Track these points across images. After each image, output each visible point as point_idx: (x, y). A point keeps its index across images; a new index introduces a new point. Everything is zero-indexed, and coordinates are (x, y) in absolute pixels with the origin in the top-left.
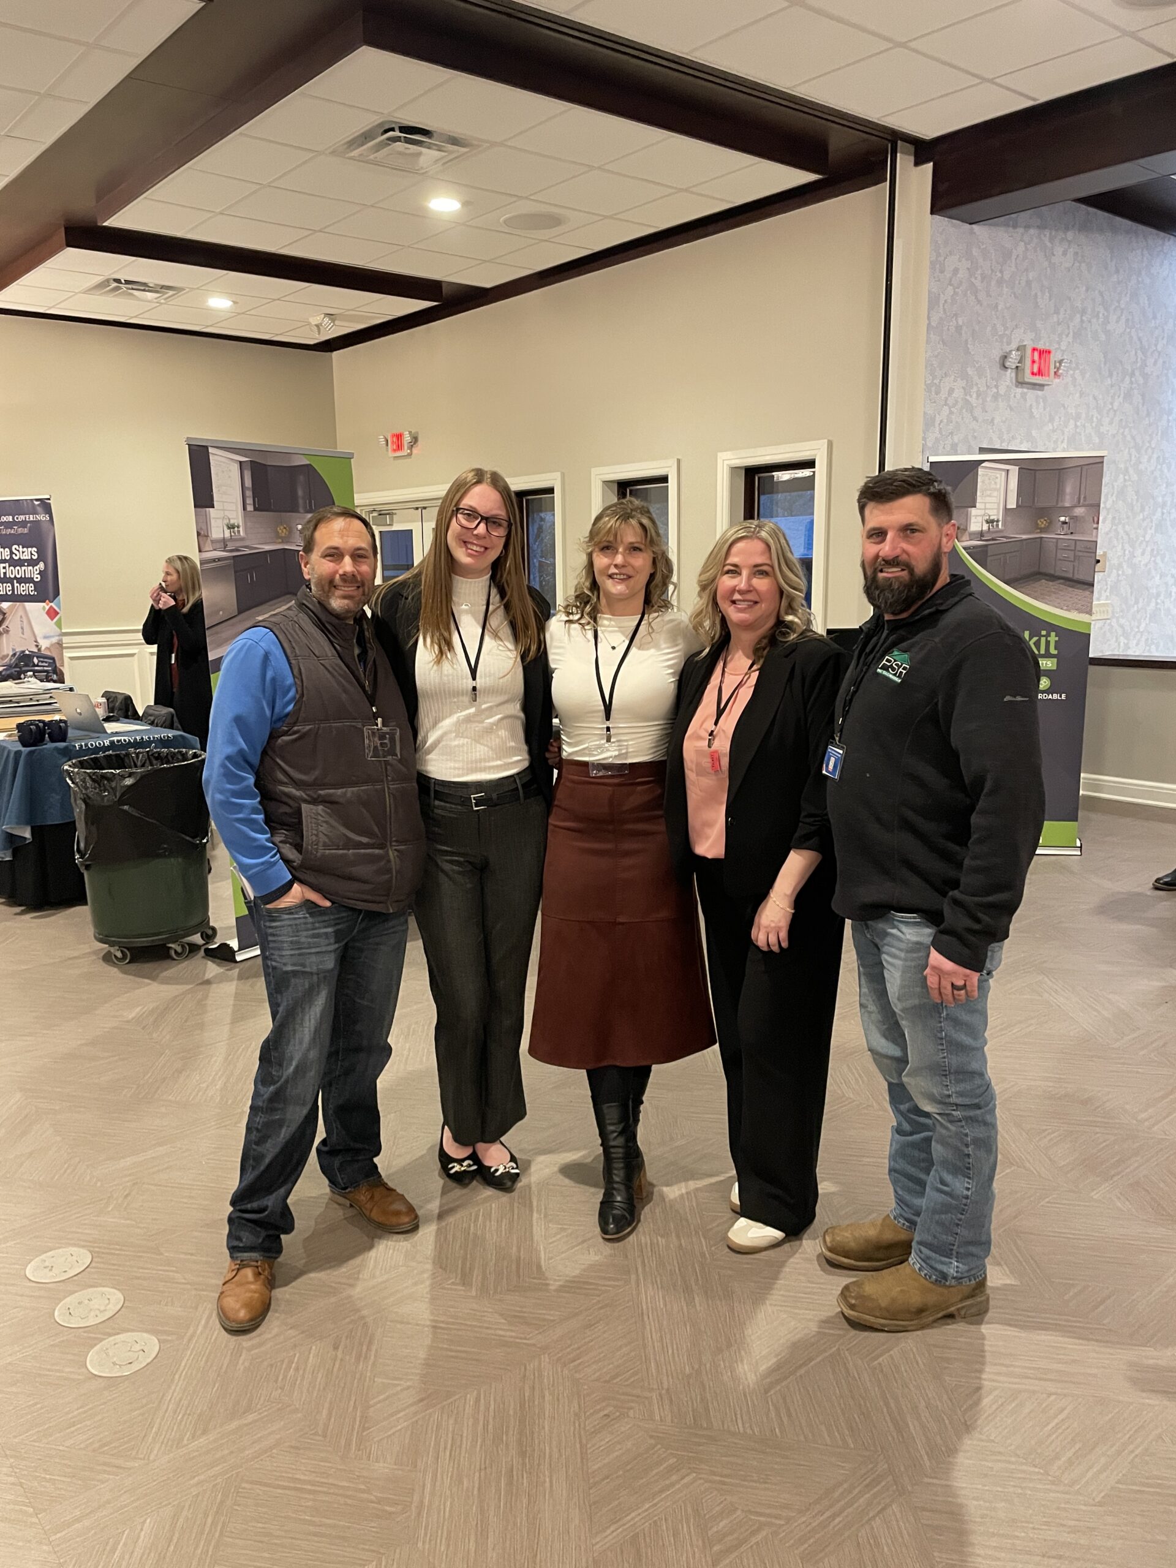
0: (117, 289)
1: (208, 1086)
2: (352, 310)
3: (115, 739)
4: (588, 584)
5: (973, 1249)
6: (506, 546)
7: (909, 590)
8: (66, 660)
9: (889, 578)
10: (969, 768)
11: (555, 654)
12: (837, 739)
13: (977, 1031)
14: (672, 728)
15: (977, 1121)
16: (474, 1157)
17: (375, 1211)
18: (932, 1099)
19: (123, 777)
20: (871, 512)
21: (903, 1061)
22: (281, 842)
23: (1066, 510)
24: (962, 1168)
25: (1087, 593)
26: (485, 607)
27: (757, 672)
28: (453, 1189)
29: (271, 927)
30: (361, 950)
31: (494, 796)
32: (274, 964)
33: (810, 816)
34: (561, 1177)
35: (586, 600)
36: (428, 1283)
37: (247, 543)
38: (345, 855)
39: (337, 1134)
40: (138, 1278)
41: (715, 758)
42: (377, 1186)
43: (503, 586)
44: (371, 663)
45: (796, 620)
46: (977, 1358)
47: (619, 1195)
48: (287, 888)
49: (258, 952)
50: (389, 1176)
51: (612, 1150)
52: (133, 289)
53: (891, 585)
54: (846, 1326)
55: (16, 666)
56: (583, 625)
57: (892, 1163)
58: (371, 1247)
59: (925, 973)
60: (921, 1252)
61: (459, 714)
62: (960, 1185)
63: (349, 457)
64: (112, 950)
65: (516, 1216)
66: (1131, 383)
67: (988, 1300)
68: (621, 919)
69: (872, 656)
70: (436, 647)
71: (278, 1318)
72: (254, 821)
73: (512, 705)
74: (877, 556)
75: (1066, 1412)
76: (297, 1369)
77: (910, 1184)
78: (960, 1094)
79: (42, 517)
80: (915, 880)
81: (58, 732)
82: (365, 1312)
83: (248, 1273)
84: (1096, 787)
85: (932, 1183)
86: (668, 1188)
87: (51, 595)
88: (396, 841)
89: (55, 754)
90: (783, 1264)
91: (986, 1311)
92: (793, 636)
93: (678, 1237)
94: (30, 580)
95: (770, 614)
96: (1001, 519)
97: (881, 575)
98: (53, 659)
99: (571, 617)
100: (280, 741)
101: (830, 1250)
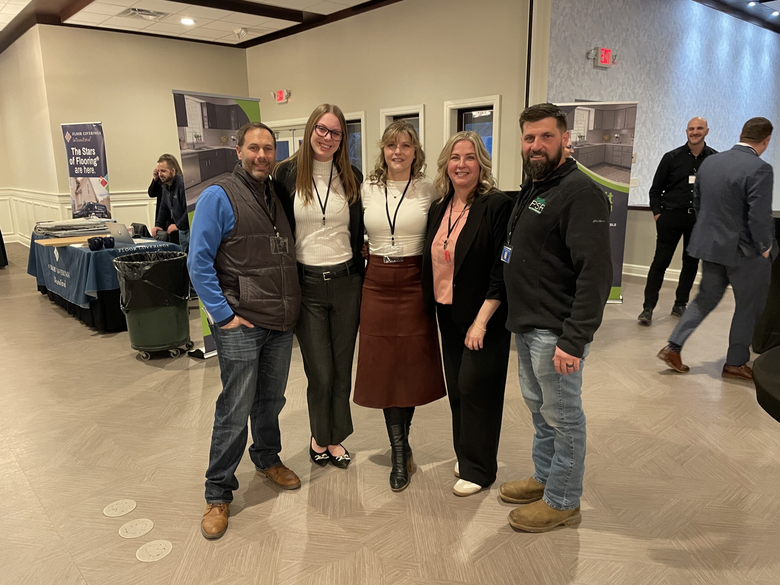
0: (134, 14)
1: (192, 420)
2: (256, 26)
3: (139, 247)
4: (381, 164)
5: (574, 493)
6: (341, 145)
7: (546, 167)
8: (112, 208)
9: (536, 161)
10: (575, 256)
11: (366, 200)
12: (508, 243)
13: (576, 387)
14: (425, 238)
15: (577, 431)
16: (327, 452)
17: (279, 478)
18: (554, 420)
19: (144, 266)
20: (527, 127)
21: (540, 402)
22: (229, 295)
23: (618, 131)
24: (569, 453)
25: (628, 173)
26: (330, 176)
27: (468, 211)
28: (317, 468)
29: (224, 338)
30: (270, 350)
31: (335, 273)
32: (225, 356)
33: (494, 282)
34: (370, 462)
35: (381, 173)
36: (306, 513)
37: (205, 145)
38: (261, 302)
39: (259, 442)
40: (160, 514)
41: (447, 254)
42: (279, 467)
43: (339, 166)
44: (273, 204)
45: (488, 183)
46: (576, 545)
47: (400, 469)
48: (231, 318)
49: (216, 353)
50: (285, 462)
51: (396, 448)
52: (142, 14)
53: (537, 164)
54: (512, 530)
55: (86, 210)
56: (379, 186)
57: (534, 452)
58: (278, 496)
59: (553, 359)
60: (548, 494)
61: (316, 232)
62: (567, 462)
63: (257, 101)
64: (141, 353)
65: (349, 480)
66: (650, 67)
67: (580, 517)
68: (399, 335)
69: (526, 201)
70: (304, 197)
71: (232, 532)
72: (214, 285)
73: (343, 227)
74: (530, 149)
75: (619, 569)
76: (242, 556)
77: (544, 462)
78: (568, 418)
79: (98, 133)
80: (547, 313)
81: (110, 243)
82: (275, 528)
83: (217, 510)
84: (630, 270)
85: (554, 461)
86: (424, 466)
87: (103, 173)
88: (287, 295)
89: (108, 254)
90: (481, 502)
91: (580, 522)
92: (486, 192)
93: (429, 489)
94: (92, 166)
95: (475, 179)
96: (586, 136)
97: (532, 159)
98: (105, 207)
99: (373, 182)
100: (227, 244)
101: (504, 494)
